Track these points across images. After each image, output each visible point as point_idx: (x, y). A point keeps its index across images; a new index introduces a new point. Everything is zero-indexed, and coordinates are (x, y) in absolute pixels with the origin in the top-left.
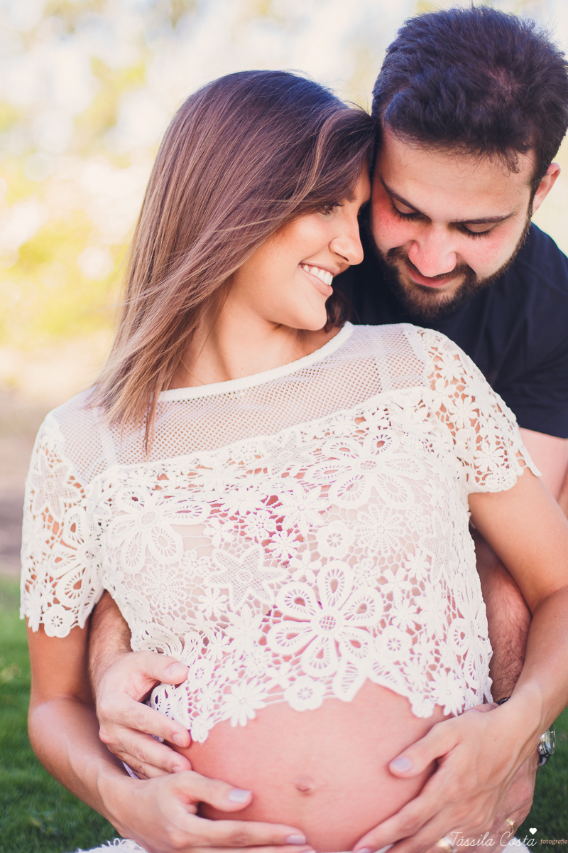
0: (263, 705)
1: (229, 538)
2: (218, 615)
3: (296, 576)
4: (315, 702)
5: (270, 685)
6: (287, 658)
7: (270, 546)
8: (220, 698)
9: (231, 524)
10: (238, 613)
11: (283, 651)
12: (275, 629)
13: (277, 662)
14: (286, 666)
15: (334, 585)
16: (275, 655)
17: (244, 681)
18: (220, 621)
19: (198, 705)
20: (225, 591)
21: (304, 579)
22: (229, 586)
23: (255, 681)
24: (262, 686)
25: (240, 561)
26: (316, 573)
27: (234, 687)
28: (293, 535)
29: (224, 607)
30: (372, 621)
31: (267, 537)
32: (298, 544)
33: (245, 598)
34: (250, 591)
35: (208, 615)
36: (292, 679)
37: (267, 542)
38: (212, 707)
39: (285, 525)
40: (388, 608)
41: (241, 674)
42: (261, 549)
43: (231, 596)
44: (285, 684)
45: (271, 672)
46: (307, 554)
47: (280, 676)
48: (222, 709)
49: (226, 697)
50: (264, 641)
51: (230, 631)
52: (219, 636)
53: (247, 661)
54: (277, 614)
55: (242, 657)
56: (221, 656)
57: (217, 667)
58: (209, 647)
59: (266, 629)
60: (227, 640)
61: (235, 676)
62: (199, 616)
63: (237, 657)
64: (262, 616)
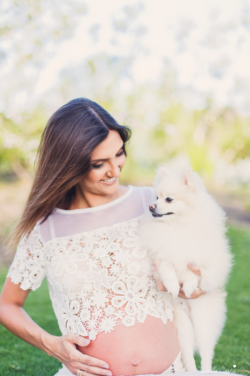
0: (115, 325)
1: (96, 266)
2: (89, 291)
3: (119, 279)
4: (133, 324)
5: (116, 318)
6: (119, 309)
7: (110, 269)
8: (98, 324)
9: (96, 262)
10: (97, 291)
11: (118, 307)
12: (113, 299)
13: (117, 310)
14: (120, 312)
15: (132, 283)
16: (115, 308)
17: (106, 318)
18: (89, 294)
19: (89, 326)
21: (121, 280)
22: (94, 282)
23: (110, 317)
24: (113, 319)
25: (99, 274)
26: (126, 278)
27: (102, 320)
28: (119, 266)
29: (92, 289)
30: (143, 294)
31: (109, 266)
32: (120, 269)
33: (100, 287)
34: (102, 284)
35: (86, 291)
36: (124, 316)
37: (108, 268)
38: (95, 327)
39: (116, 262)
40: (149, 290)
41: (104, 314)
42: (107, 270)
43: (94, 285)
44: (122, 318)
45: (115, 314)
46: (123, 272)
47: (119, 315)
48: (100, 328)
49: (100, 324)
50: (110, 303)
51: (92, 298)
52: (87, 299)
53: (105, 310)
54: (113, 293)
55: (101, 308)
56: (90, 307)
57: (91, 312)
58: (83, 304)
59: (110, 299)
60: (90, 301)
61: (101, 315)
62: (82, 291)
63: (98, 308)
64: (107, 294)
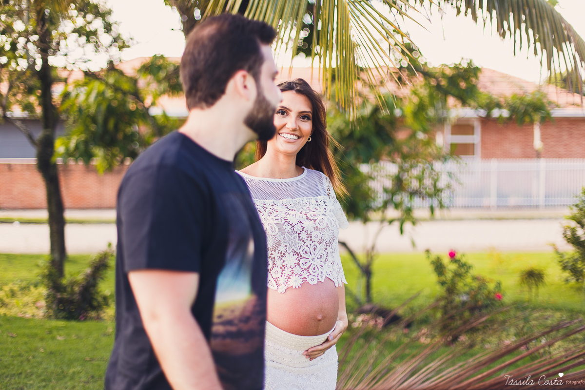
0: (302, 283)
1: (290, 230)
2: (283, 252)
3: (305, 245)
4: (316, 282)
5: (302, 277)
6: (305, 269)
7: (300, 235)
8: (288, 281)
9: (291, 226)
10: (289, 253)
11: (304, 267)
12: (301, 261)
14: (305, 272)
15: (315, 249)
16: (302, 269)
17: (294, 275)
18: (282, 254)
19: (279, 282)
20: (286, 246)
21: (307, 246)
22: (288, 245)
23: (298, 275)
24: (300, 277)
25: (292, 238)
26: (310, 244)
27: (291, 277)
28: (306, 233)
29: (285, 251)
30: (323, 259)
31: (299, 232)
32: (307, 236)
33: (291, 250)
34: (293, 247)
35: (280, 252)
36: (308, 276)
37: (299, 234)
38: (285, 283)
39: (305, 230)
40: (327, 257)
41: (293, 273)
42: (298, 235)
43: (288, 248)
44: (307, 277)
45: (302, 273)
46: (309, 239)
47: (305, 274)
48: (289, 283)
49: (289, 280)
50: (299, 264)
51: (284, 259)
52: (280, 259)
53: (294, 269)
54: (301, 256)
55: (291, 267)
56: (282, 266)
57: (283, 271)
58: (275, 263)
59: (299, 260)
60: (282, 261)
61: (290, 273)
62: (277, 251)
63: (289, 267)
64: (297, 256)
